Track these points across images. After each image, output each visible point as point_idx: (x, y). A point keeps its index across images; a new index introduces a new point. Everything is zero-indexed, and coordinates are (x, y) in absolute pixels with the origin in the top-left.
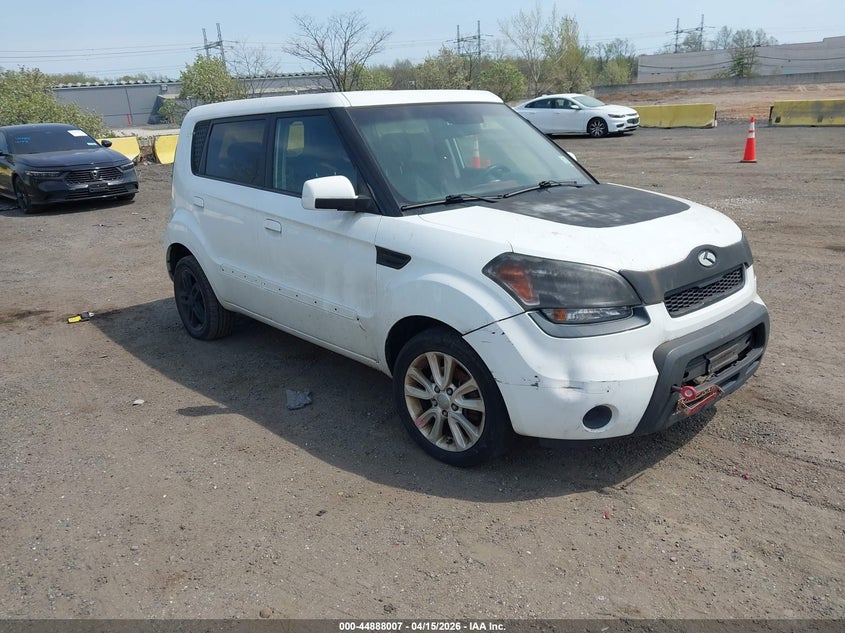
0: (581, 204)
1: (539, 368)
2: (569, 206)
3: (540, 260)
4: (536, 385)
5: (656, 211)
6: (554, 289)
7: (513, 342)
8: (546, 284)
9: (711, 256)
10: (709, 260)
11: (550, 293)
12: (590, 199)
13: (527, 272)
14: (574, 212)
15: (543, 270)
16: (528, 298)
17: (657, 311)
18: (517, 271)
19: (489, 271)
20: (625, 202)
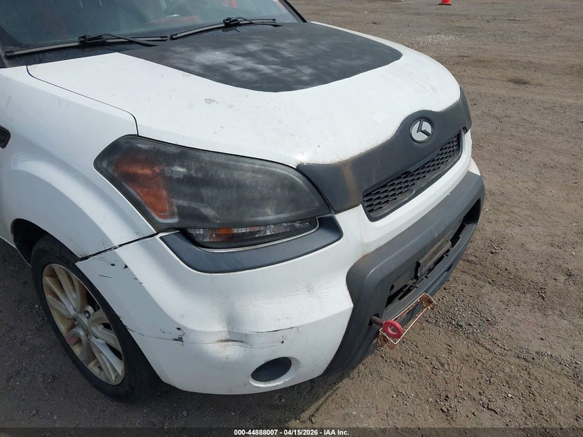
0: (265, 51)
1: (182, 316)
2: (249, 55)
3: (178, 151)
4: (180, 339)
5: (360, 62)
6: (198, 198)
7: (141, 279)
8: (187, 189)
9: (427, 126)
10: (425, 132)
11: (193, 205)
12: (278, 44)
13: (157, 169)
14: (250, 64)
15: (182, 166)
16: (161, 212)
17: (352, 220)
18: (143, 168)
19: (105, 164)
20: (323, 48)
